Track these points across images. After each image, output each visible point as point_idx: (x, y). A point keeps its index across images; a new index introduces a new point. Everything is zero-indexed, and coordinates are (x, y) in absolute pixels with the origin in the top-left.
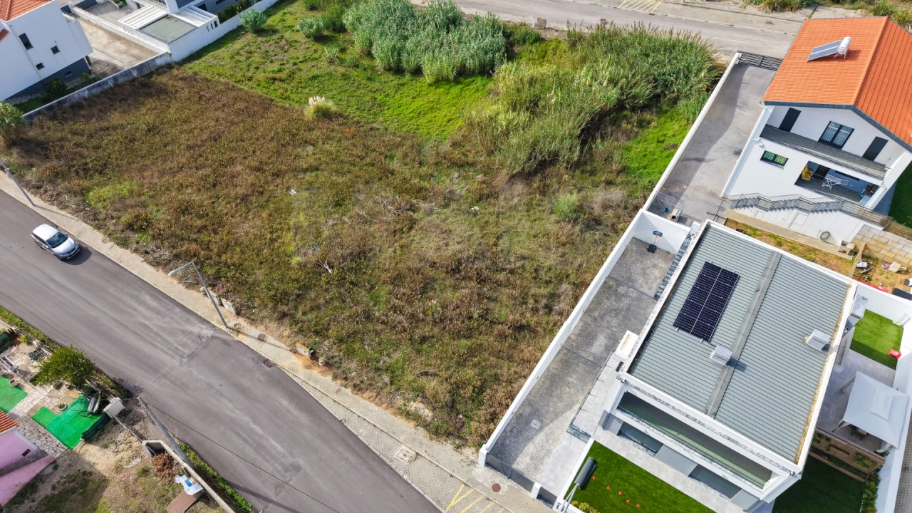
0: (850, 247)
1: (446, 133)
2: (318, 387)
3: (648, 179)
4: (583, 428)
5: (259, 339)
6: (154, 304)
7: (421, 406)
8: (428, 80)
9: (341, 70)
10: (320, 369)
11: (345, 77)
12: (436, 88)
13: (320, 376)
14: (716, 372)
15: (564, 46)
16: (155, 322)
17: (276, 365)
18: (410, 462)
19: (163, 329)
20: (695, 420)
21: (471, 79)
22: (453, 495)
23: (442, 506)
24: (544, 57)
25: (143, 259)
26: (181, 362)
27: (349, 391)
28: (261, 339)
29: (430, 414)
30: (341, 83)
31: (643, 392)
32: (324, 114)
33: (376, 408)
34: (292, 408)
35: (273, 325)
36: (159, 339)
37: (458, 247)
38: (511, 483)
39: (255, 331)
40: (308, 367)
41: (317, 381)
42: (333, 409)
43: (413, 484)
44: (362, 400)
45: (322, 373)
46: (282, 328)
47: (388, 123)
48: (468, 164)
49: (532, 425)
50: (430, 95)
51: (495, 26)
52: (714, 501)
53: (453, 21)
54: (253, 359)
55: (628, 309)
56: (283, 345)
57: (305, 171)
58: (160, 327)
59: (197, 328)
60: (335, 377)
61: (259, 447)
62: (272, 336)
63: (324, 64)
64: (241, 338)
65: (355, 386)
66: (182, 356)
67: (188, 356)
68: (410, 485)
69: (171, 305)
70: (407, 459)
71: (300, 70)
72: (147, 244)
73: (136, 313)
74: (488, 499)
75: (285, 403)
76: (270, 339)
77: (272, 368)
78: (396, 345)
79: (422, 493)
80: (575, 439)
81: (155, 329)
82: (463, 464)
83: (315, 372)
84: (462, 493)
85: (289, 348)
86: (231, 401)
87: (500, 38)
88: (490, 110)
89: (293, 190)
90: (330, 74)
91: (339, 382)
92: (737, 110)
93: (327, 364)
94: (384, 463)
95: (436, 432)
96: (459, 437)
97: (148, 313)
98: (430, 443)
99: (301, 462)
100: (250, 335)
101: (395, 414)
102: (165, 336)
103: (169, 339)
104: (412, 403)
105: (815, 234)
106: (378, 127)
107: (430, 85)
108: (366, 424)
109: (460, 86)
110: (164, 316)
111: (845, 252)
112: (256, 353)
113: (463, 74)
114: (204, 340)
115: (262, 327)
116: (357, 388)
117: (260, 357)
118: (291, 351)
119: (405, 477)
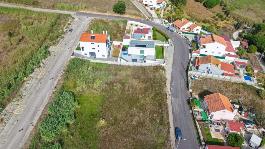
19: (177, 104)
22: (170, 67)
25: (169, 117)
28: (168, 91)
29: (163, 71)
39: (168, 92)
46: (165, 90)
61: (180, 83)
64: (170, 94)
76: (167, 90)
83: (167, 83)
85: (167, 87)
96: (164, 68)
97: (177, 108)
98: (166, 70)
99: (178, 79)
108: (169, 76)
112: (170, 91)
119: (171, 71)
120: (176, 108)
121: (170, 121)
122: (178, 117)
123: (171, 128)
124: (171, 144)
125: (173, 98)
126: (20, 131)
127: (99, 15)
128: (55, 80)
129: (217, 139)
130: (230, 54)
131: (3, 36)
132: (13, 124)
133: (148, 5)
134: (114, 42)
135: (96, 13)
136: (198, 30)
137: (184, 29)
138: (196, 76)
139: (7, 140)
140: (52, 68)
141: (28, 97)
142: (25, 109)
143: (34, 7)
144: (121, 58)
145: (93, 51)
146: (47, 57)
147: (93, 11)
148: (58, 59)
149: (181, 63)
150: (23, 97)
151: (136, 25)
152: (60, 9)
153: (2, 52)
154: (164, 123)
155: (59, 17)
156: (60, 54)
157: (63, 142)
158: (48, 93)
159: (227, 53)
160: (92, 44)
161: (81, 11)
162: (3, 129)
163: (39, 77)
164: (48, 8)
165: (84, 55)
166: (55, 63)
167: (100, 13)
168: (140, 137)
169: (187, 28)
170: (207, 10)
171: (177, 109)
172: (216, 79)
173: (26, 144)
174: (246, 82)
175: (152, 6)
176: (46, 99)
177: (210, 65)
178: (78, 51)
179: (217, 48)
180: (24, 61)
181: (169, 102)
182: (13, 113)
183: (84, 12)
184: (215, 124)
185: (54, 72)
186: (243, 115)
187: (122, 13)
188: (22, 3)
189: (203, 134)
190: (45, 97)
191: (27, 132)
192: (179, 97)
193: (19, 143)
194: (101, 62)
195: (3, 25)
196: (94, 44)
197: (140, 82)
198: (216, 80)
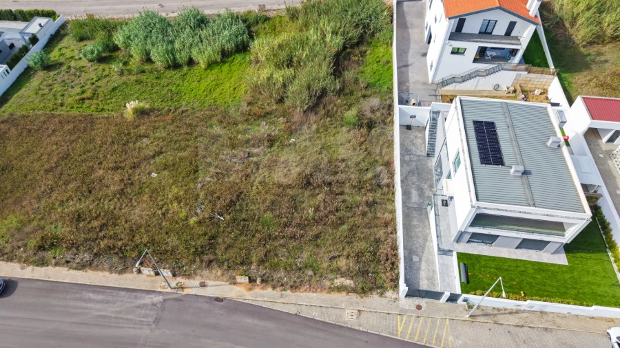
0: (512, 89)
1: (237, 98)
2: (266, 299)
3: (386, 87)
4: (446, 248)
5: (202, 286)
6: (100, 297)
7: (343, 279)
8: (203, 66)
9: (133, 78)
10: (260, 287)
11: (138, 82)
12: (211, 70)
13: (264, 292)
14: (519, 181)
15: (287, 19)
16: (109, 310)
17: (225, 298)
18: (358, 318)
19: (120, 312)
20: (525, 213)
21: (232, 58)
22: (396, 325)
23: (395, 335)
24: (275, 30)
25: (67, 269)
26: (151, 329)
27: (289, 292)
28: (203, 285)
29: (352, 282)
30: (138, 87)
31: (490, 209)
32: (141, 113)
33: (314, 295)
34: (256, 322)
35: (206, 272)
36: (121, 321)
37: (298, 169)
38: (426, 300)
39: (196, 282)
40: (250, 289)
41: (263, 296)
42: (286, 309)
43: (369, 331)
44: (302, 294)
45: (263, 288)
46: (214, 271)
47: (191, 104)
48: (268, 113)
49: (414, 260)
50: (209, 76)
51: (235, 18)
52: (535, 256)
53: (202, 22)
54: (206, 302)
55: (417, 168)
56: (223, 283)
57: (153, 157)
58: (117, 312)
59: (148, 299)
60: (274, 287)
62: (210, 279)
63: (116, 77)
64: (186, 291)
65: (291, 287)
66: (149, 325)
67: (154, 322)
68: (367, 332)
69: (115, 292)
70: (354, 317)
71: (99, 87)
72: (64, 256)
73: (88, 311)
74: (418, 317)
75: (250, 321)
76: (209, 282)
77: (224, 302)
78: (301, 249)
79: (378, 333)
80: (445, 257)
81: (113, 315)
82: (391, 303)
83: (257, 290)
84: (401, 321)
85: (228, 283)
86: (209, 338)
87: (242, 25)
88: (265, 73)
89: (153, 174)
90: (125, 83)
91: (278, 289)
92: (410, 30)
93: (263, 281)
94: (342, 327)
95: (364, 292)
96: (378, 288)
97: (98, 306)
98: (362, 300)
100: (192, 286)
101: (329, 292)
102: (125, 317)
103: (130, 317)
104: (336, 281)
105: (491, 88)
106: (185, 109)
107: (206, 69)
108: (314, 308)
109: (227, 65)
110: (114, 303)
111: (509, 93)
112: (205, 297)
113: (225, 55)
114: (159, 305)
115: (198, 277)
116: (294, 287)
117: (210, 298)
118: (230, 284)
119: (361, 329)
120: (98, 302)
121: (50, 268)
125: (160, 298)
192: (157, 332)
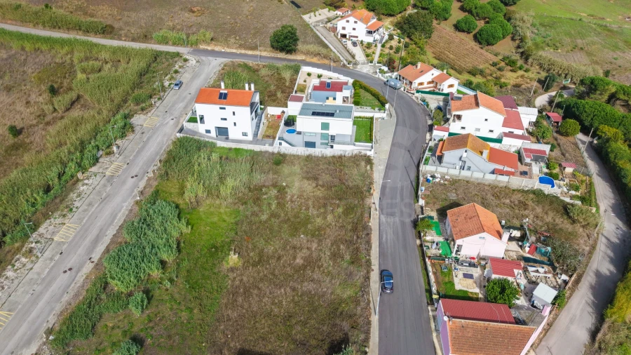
16: (390, 231)
19: (390, 228)
22: (383, 158)
23: (387, 159)
28: (374, 203)
29: (368, 166)
35: (368, 203)
40: (375, 190)
41: (377, 187)
64: (377, 208)
70: (381, 166)
72: (364, 253)
73: (391, 238)
77: (381, 197)
79: (386, 162)
85: (372, 196)
91: (373, 183)
94: (386, 169)
95: (372, 163)
96: (370, 160)
98: (375, 164)
100: (375, 206)
101: (373, 171)
110: (386, 230)
115: (370, 205)
117: (380, 201)
119: (386, 166)
121: (371, 258)
122: (389, 251)
123: (373, 270)
124: (371, 299)
125: (382, 216)
126: (65, 272)
127: (241, 55)
128: (142, 179)
129: (466, 292)
130: (513, 132)
131: (38, 94)
132: (51, 259)
133: (348, 37)
134: (269, 108)
135: (234, 51)
136: (451, 86)
137: (421, 84)
138: (436, 174)
139: (38, 288)
140: (136, 156)
141: (85, 211)
142: (78, 232)
143: (105, 38)
144: (281, 138)
145: (223, 124)
146: (126, 136)
147: (228, 47)
148: (148, 139)
149: (409, 151)
150: (74, 209)
151: (319, 76)
152: (159, 43)
153: (34, 126)
154: (359, 260)
155: (155, 58)
156: (155, 130)
157: (151, 294)
158: (126, 204)
159: (507, 130)
160: (221, 108)
161: (202, 47)
162: (31, 269)
163: (108, 173)
164: (133, 40)
165: (204, 132)
166: (143, 147)
167: (243, 52)
168: (308, 286)
169: (429, 83)
170: (482, 48)
171: (390, 236)
172: (479, 181)
173: (76, 295)
174: (542, 189)
175: (357, 37)
176: (120, 215)
177: (466, 151)
178: (192, 124)
179: (486, 120)
180: (78, 143)
181: (374, 223)
182: (53, 239)
183: (209, 48)
184: (464, 264)
185: (141, 164)
186: (527, 249)
187: (289, 52)
188: (80, 29)
189: (437, 282)
190: (120, 211)
191: (79, 274)
192: (397, 215)
193: (63, 294)
194: (238, 147)
195: (40, 72)
196: (224, 108)
197: (317, 186)
198: (478, 184)
